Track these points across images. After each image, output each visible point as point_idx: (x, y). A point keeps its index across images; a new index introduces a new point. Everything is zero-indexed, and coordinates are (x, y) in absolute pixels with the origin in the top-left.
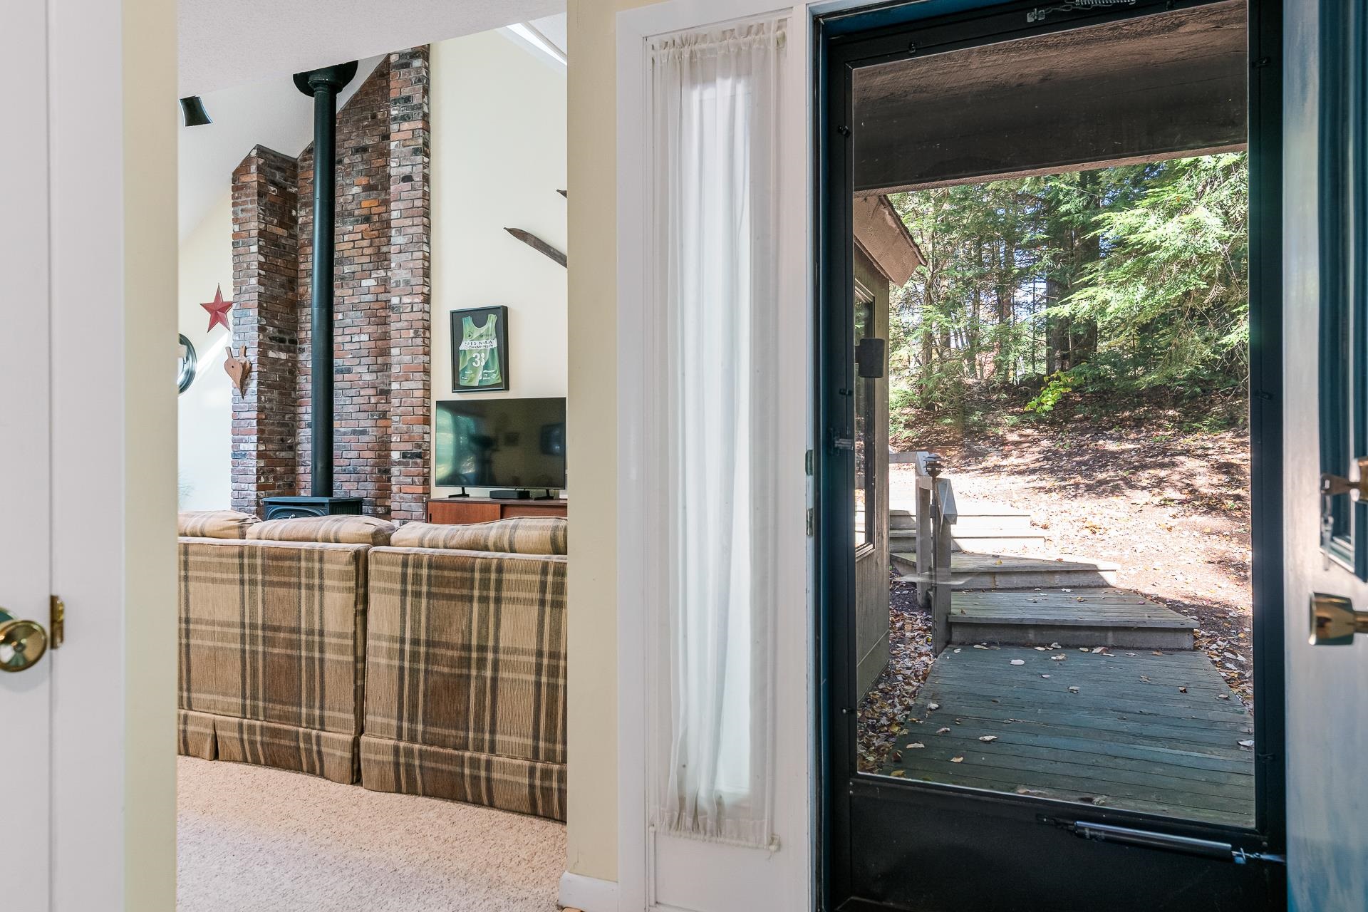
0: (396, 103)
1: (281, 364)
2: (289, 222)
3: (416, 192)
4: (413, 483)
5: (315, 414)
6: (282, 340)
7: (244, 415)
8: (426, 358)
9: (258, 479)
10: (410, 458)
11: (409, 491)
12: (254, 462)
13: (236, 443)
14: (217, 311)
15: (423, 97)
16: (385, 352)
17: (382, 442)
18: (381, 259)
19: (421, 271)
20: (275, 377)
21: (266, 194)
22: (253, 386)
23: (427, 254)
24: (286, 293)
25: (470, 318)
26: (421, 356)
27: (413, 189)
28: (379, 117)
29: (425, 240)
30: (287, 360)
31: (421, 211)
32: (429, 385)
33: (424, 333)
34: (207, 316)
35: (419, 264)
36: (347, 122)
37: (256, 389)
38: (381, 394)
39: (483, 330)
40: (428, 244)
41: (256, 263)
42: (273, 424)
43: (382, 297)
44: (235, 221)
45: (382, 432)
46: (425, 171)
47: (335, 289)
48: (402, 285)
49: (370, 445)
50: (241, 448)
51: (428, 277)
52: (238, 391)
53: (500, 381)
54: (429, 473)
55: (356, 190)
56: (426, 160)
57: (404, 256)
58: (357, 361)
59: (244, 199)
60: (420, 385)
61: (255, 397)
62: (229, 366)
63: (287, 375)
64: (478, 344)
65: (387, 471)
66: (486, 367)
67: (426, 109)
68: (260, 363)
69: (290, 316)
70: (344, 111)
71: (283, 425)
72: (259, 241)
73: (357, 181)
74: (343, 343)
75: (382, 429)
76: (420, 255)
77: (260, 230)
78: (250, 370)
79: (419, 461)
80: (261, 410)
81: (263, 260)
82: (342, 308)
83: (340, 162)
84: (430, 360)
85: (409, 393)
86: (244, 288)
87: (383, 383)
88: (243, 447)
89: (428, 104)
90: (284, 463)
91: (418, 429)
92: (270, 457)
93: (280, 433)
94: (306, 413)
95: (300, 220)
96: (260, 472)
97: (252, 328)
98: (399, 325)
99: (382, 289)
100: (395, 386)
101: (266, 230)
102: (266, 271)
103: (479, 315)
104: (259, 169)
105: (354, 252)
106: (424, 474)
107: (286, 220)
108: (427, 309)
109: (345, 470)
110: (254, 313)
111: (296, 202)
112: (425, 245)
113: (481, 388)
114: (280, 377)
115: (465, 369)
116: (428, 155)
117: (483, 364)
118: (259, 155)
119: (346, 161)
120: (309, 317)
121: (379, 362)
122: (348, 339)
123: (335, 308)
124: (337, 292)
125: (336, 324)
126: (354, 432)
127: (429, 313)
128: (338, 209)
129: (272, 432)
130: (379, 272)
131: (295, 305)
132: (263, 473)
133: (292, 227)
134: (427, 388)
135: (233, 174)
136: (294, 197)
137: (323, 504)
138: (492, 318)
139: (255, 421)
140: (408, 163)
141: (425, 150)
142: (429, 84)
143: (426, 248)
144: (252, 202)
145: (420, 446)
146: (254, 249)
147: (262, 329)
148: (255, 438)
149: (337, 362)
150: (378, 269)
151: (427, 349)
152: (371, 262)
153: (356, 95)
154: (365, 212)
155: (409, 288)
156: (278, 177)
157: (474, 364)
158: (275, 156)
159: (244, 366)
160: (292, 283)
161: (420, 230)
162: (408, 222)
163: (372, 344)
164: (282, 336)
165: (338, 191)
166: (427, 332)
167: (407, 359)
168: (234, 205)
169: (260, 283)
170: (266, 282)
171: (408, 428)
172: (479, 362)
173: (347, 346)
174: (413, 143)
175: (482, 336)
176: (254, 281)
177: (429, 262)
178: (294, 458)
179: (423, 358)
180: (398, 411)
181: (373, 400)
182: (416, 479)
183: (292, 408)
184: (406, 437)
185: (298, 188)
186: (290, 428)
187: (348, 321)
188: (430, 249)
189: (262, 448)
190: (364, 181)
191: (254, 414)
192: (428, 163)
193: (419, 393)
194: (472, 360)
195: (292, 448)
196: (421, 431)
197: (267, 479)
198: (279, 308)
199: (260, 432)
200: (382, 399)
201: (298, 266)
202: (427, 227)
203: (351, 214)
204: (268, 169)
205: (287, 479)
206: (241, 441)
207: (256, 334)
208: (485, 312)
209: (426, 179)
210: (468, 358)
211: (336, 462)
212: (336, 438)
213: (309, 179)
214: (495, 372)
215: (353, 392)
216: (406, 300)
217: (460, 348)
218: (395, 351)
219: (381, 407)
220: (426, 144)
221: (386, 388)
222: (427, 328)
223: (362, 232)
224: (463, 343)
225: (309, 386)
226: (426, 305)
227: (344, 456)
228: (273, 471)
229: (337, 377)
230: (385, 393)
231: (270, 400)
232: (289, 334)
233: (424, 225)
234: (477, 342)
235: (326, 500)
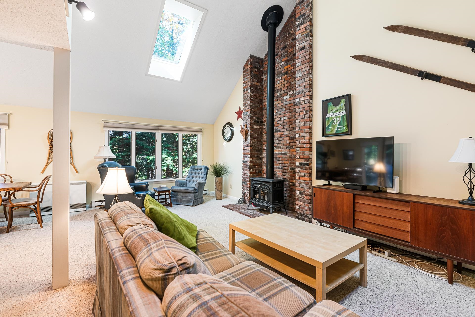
0: (298, 19)
1: (258, 130)
2: (260, 81)
3: (307, 53)
4: (305, 176)
5: (268, 147)
6: (258, 122)
7: (246, 148)
8: (311, 123)
9: (250, 170)
10: (303, 165)
11: (303, 179)
12: (249, 164)
13: (244, 157)
14: (239, 114)
15: (310, 12)
16: (293, 123)
17: (292, 157)
18: (291, 87)
19: (309, 85)
20: (256, 135)
21: (253, 71)
22: (249, 138)
23: (311, 78)
24: (259, 105)
25: (331, 103)
26: (308, 122)
27: (306, 52)
28: (291, 33)
29: (310, 72)
30: (260, 129)
31: (309, 60)
32: (312, 134)
33: (310, 112)
34: (237, 116)
35: (308, 83)
36: (280, 39)
37: (249, 139)
38: (291, 139)
39: (338, 107)
40: (312, 74)
41: (250, 95)
42: (255, 151)
43: (292, 101)
44: (244, 83)
45: (292, 154)
46: (311, 43)
47: (275, 102)
48: (300, 93)
49: (287, 159)
50: (245, 159)
51: (311, 88)
52: (244, 140)
53: (347, 130)
54: (311, 172)
55: (283, 63)
56: (311, 38)
57: (301, 81)
58: (283, 127)
59: (247, 74)
60: (308, 134)
61: (249, 142)
62: (241, 131)
63: (260, 134)
64: (335, 114)
65: (294, 169)
66: (340, 124)
67: (311, 17)
68: (251, 130)
69: (261, 113)
70: (279, 36)
71: (258, 151)
72: (251, 88)
73: (283, 60)
74: (278, 121)
75: (291, 153)
76: (308, 79)
77: (251, 84)
78: (248, 133)
79: (307, 167)
80: (251, 146)
81: (252, 94)
82: (277, 108)
83: (277, 55)
84: (312, 124)
85: (303, 138)
86: (246, 105)
87: (292, 135)
88: (246, 159)
89: (312, 15)
90: (258, 164)
91: (307, 153)
92: (254, 162)
93: (257, 154)
94: (265, 146)
95: (264, 80)
96: (251, 168)
97: (249, 118)
98: (299, 110)
99: (292, 99)
100: (297, 135)
101: (253, 84)
102: (253, 98)
103: (336, 101)
104: (251, 63)
105: (282, 87)
106: (309, 172)
107: (259, 80)
108: (311, 102)
109: (278, 168)
110: (249, 113)
111: (263, 74)
112: (310, 74)
113: (337, 134)
114: (257, 134)
115: (329, 126)
116: (312, 36)
117: (338, 123)
118: (251, 58)
119: (279, 54)
120: (266, 113)
121: (290, 127)
122: (279, 119)
123: (275, 109)
124: (276, 103)
125: (275, 114)
126: (281, 154)
127: (312, 103)
128: (276, 72)
129: (254, 154)
130: (291, 92)
131: (262, 109)
132: (252, 168)
133: (261, 82)
134: (311, 135)
135: (244, 67)
136: (262, 72)
137: (270, 182)
138: (343, 101)
139: (249, 150)
140: (303, 42)
141: (310, 34)
142: (312, 6)
143: (311, 76)
144: (249, 75)
145: (308, 161)
146: (249, 91)
147: (251, 118)
148: (249, 156)
149: (276, 128)
150: (290, 91)
151: (311, 119)
152: (288, 89)
153: (283, 28)
154: (285, 71)
155: (303, 94)
156: (257, 65)
157: (333, 123)
158: (256, 58)
159: (246, 131)
160: (261, 102)
161: (308, 68)
162: (303, 66)
163: (288, 120)
164: (258, 120)
165: (276, 65)
166: (311, 112)
167: (302, 124)
168: (244, 77)
169: (251, 102)
170: (253, 102)
171: (303, 153)
172: (336, 122)
173: (279, 122)
174: (306, 32)
175: (337, 110)
176: (249, 102)
177: (312, 81)
178: (262, 163)
179: (309, 123)
180: (299, 146)
181: (288, 142)
182: (306, 174)
183: (261, 145)
184: (302, 156)
185: (263, 68)
186: (260, 152)
187: (279, 112)
188: (312, 76)
189: (251, 159)
190: (285, 59)
191: (249, 148)
192: (312, 39)
193: (307, 138)
194: (332, 122)
195: (261, 159)
196: (308, 154)
197: (253, 170)
198: (257, 110)
199: (251, 154)
200: (291, 141)
201: (263, 96)
202: (311, 67)
203: (281, 73)
204: (254, 63)
205: (259, 170)
206: (245, 157)
207: (249, 120)
208: (339, 99)
209: (311, 46)
210: (330, 121)
211: (275, 164)
212: (275, 156)
213: (267, 64)
214: (345, 127)
215: (281, 139)
216: (302, 99)
217: (326, 117)
218: (297, 121)
219: (291, 144)
220: (311, 31)
221: (293, 137)
222: (311, 110)
223: (284, 78)
224: (328, 115)
225: (266, 137)
226: (311, 100)
227: (278, 163)
228: (255, 167)
229: (276, 133)
230: (293, 139)
231: (254, 143)
232: (260, 119)
233: (310, 66)
234: (335, 113)
235: (271, 180)
